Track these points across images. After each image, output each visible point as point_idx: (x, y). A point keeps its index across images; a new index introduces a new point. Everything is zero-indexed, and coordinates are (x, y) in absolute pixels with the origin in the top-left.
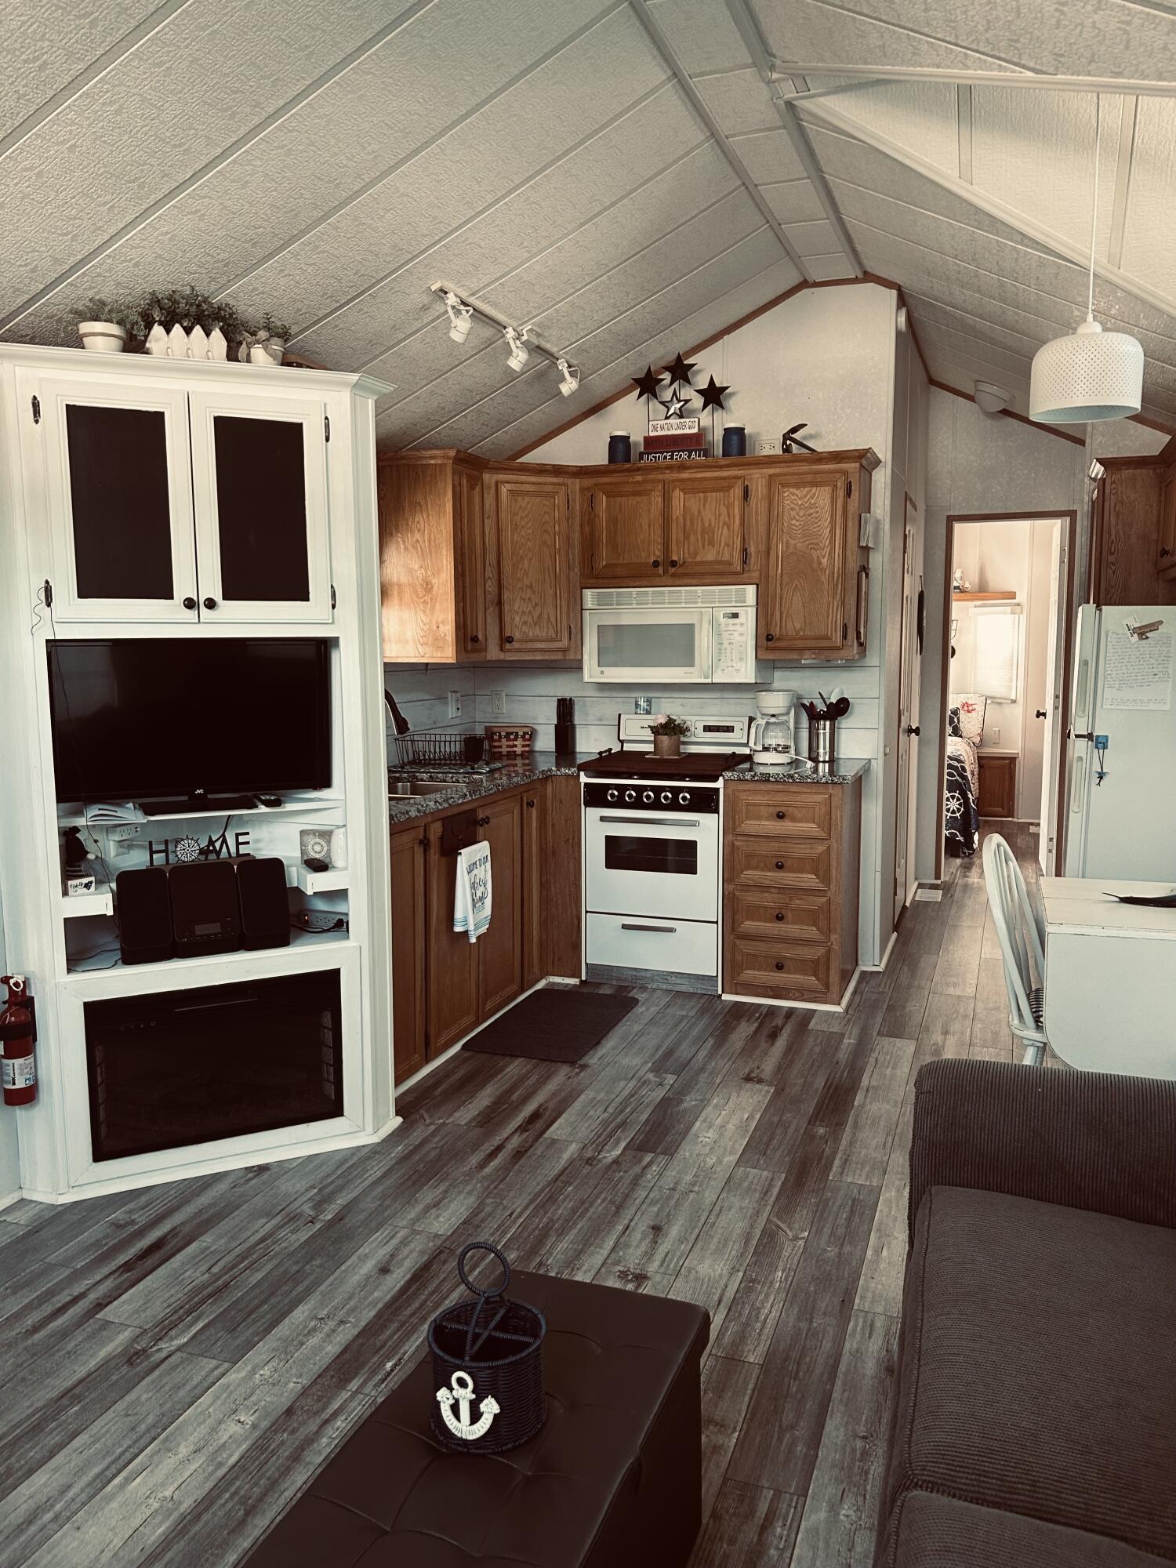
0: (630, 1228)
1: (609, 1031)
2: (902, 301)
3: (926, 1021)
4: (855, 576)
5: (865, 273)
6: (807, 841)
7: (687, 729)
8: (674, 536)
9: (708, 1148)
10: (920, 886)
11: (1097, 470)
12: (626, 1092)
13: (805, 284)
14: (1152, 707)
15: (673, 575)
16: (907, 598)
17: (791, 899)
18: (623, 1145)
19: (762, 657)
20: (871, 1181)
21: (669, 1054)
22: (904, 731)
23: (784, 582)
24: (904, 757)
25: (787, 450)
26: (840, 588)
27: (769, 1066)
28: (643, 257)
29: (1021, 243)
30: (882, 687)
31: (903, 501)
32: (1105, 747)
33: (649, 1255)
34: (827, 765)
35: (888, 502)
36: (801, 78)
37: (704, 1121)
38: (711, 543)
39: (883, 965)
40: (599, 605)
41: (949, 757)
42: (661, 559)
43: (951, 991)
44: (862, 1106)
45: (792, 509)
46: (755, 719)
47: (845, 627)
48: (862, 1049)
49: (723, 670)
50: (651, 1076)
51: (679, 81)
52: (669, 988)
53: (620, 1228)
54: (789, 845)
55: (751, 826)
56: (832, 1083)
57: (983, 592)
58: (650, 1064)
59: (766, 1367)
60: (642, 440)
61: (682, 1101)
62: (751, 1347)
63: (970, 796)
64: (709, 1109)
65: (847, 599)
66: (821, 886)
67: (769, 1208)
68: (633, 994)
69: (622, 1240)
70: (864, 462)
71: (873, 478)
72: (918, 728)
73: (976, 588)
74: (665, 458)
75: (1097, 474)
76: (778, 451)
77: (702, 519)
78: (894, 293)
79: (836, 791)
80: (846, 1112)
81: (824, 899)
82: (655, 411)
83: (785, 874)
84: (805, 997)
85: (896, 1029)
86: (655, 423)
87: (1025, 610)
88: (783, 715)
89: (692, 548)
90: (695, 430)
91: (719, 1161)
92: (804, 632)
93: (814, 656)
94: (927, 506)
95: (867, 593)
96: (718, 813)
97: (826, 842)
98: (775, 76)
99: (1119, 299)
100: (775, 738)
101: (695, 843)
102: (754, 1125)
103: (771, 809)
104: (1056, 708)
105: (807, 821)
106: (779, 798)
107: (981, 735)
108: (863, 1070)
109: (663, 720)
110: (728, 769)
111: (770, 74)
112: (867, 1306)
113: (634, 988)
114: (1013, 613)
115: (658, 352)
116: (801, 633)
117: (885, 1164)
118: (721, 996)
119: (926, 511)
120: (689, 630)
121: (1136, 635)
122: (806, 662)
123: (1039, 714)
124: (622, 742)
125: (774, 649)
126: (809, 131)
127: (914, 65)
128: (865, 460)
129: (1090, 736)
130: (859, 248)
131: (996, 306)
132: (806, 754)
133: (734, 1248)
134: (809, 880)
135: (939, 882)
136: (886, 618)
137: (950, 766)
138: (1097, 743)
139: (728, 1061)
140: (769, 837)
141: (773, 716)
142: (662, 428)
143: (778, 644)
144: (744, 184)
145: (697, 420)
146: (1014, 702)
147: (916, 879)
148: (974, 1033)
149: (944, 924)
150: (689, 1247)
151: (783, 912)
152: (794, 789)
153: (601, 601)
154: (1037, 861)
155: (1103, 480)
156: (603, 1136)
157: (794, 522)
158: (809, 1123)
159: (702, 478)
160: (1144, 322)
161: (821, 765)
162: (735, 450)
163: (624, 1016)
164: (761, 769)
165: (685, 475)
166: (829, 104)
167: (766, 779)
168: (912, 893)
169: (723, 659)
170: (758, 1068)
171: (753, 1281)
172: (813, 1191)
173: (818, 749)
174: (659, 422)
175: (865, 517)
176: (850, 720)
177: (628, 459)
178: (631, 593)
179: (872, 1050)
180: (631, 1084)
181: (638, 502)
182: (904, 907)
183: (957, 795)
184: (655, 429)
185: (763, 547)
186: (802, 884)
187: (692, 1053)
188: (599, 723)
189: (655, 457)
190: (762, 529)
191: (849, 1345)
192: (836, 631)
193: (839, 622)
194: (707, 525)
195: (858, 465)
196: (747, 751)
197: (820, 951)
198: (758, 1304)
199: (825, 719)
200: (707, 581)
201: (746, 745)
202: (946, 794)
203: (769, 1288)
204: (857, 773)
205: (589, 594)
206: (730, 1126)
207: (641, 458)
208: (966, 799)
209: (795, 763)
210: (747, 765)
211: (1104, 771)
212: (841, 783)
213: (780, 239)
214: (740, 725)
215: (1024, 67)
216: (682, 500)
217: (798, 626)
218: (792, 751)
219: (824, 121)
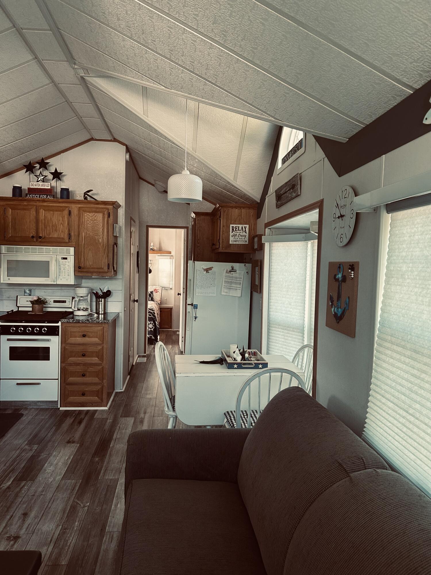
0: (13, 516)
1: (9, 430)
2: (128, 150)
3: (138, 409)
4: (112, 246)
5: (114, 138)
6: (94, 345)
7: (46, 302)
8: (40, 227)
9: (50, 474)
10: (139, 357)
11: (193, 215)
12: (15, 456)
13: (92, 139)
14: (211, 295)
15: (40, 242)
16: (132, 254)
17: (88, 368)
18: (12, 479)
19: (77, 275)
20: (115, 477)
21: (36, 436)
22: (132, 301)
23: (85, 247)
24: (132, 310)
25: (85, 198)
26: (106, 251)
27: (77, 435)
28: (26, 120)
29: (165, 139)
30: (123, 286)
31: (130, 220)
32: (197, 308)
33: (21, 527)
34: (103, 315)
35: (124, 220)
36: (86, 70)
37: (49, 463)
38: (56, 230)
39: (124, 389)
40: (8, 252)
41: (149, 309)
42: (35, 235)
43: (148, 396)
44: (113, 447)
45: (88, 220)
46: (75, 298)
47: (109, 265)
48: (115, 423)
49: (61, 279)
50: (27, 447)
51: (38, 60)
52: (37, 407)
53: (8, 517)
54: (88, 347)
55: (72, 340)
56: (102, 439)
57: (160, 251)
58: (27, 442)
59: (68, 565)
60: (27, 189)
61: (39, 456)
62: (63, 558)
63: (156, 323)
64: (51, 458)
65: (109, 255)
66: (100, 362)
67: (74, 496)
68: (22, 412)
69: (9, 523)
70: (114, 206)
71: (118, 211)
72: (137, 300)
73: (158, 249)
74: (37, 197)
75: (193, 217)
76: (82, 198)
77: (52, 222)
78: (125, 147)
79: (106, 326)
80: (107, 450)
81: (101, 367)
82: (33, 178)
83: (86, 358)
84: (93, 405)
85: (127, 414)
86: (32, 183)
87: (174, 258)
88: (86, 296)
89: (48, 232)
90: (49, 187)
91: (54, 479)
92: (93, 266)
93: (97, 275)
94: (139, 221)
95: (117, 252)
96: (59, 336)
97: (102, 345)
98: (76, 67)
99: (196, 162)
100: (83, 305)
101: (49, 348)
102: (70, 461)
103: (80, 333)
104: (184, 292)
105: (95, 337)
106: (84, 329)
107: (161, 300)
108: (114, 432)
109: (36, 299)
110: (63, 318)
111: (74, 66)
112: (111, 530)
113: (22, 409)
114: (170, 259)
115: (34, 156)
116: (92, 266)
117: (121, 469)
118: (59, 408)
119: (139, 223)
120: (47, 263)
121: (205, 271)
122: (94, 277)
123: (179, 294)
124: (18, 307)
125: (81, 272)
126: (90, 88)
127: (125, 75)
128: (115, 205)
129: (192, 305)
130: (112, 130)
131: (159, 157)
132: (95, 311)
133: (58, 517)
134: (95, 360)
135: (145, 354)
136: (124, 261)
137: (149, 312)
138: (194, 307)
139: (61, 435)
140: (79, 344)
141: (82, 297)
142: (36, 185)
143: (83, 270)
144: (66, 101)
145: (50, 184)
146: (171, 289)
147: (137, 354)
148: (155, 412)
149: (146, 371)
150: (39, 520)
151: (85, 373)
152: (89, 325)
153: (8, 250)
154: (179, 345)
155: (195, 219)
156: (3, 477)
157: (89, 225)
158: (92, 457)
159: (52, 206)
160: (204, 170)
161: (100, 315)
162: (65, 196)
163: (17, 422)
164: (77, 318)
165: (45, 204)
166: (97, 81)
167: (78, 322)
168: (136, 360)
169: (61, 275)
170: (73, 437)
171: (65, 529)
172: (92, 485)
173: (99, 309)
174: (34, 183)
175: (115, 225)
176: (112, 298)
177: (21, 195)
178: (22, 248)
179: (118, 423)
180: (18, 452)
181: (25, 213)
182: (133, 365)
183: (152, 322)
184: (33, 185)
185: (76, 233)
186: (92, 362)
187: (45, 435)
188: (9, 299)
189: (33, 196)
190: (76, 227)
191: (103, 547)
192: (105, 266)
193: (106, 263)
194: (54, 223)
195: (112, 207)
196: (71, 310)
197: (99, 387)
198: (67, 539)
199: (102, 298)
200: (54, 245)
201: (71, 308)
202: (148, 322)
203: (72, 530)
204: (114, 318)
205: (3, 247)
206: (60, 463)
207: (26, 195)
208: (155, 324)
209: (90, 315)
210: (72, 316)
211: (197, 316)
212: (107, 323)
213: (82, 123)
214: (68, 300)
215: (161, 85)
216: (44, 213)
217: (91, 264)
218: (89, 310)
219: (96, 86)
